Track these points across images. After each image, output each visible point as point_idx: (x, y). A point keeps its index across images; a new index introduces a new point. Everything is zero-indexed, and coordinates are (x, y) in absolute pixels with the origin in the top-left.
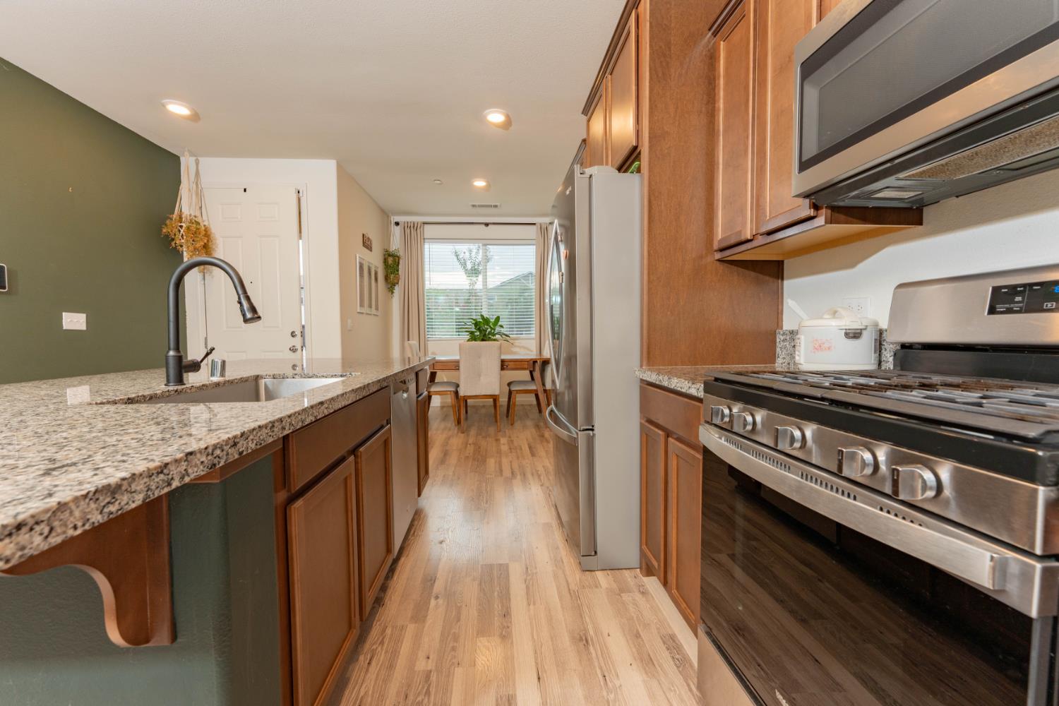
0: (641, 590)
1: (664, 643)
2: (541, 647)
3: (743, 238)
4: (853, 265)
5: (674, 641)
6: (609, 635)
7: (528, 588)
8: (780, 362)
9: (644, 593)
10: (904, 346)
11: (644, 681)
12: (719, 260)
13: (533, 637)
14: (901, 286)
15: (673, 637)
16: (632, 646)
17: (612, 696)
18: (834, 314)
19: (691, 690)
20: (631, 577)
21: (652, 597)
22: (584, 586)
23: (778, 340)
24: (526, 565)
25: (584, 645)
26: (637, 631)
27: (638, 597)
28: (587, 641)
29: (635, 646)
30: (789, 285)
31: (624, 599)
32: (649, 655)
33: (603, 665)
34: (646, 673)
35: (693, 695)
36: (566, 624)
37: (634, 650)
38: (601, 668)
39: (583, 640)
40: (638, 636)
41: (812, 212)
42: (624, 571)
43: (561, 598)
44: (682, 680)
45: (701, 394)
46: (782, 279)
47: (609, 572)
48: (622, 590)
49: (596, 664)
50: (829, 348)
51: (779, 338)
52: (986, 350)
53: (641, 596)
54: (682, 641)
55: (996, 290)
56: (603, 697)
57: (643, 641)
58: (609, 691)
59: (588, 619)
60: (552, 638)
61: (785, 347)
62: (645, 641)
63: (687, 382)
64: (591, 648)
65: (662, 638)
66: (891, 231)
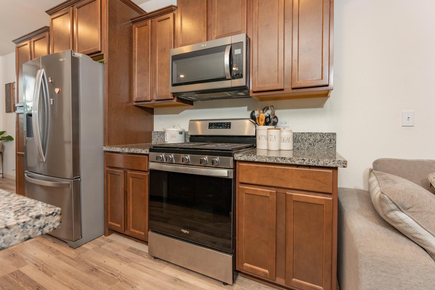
0: (109, 241)
1: (129, 251)
2: (73, 285)
3: (147, 100)
4: (178, 113)
5: (132, 249)
6: (105, 262)
7: (44, 271)
8: (154, 142)
9: (111, 241)
10: (191, 136)
11: (128, 265)
12: (135, 105)
13: (64, 285)
14: (191, 120)
15: (131, 248)
16: (117, 259)
17: (119, 277)
18: (174, 127)
19: (145, 257)
20: (101, 240)
21: (115, 241)
22: (79, 254)
23: (152, 135)
24: (34, 264)
25: (96, 271)
26: (116, 254)
27: (109, 244)
28: (96, 269)
29: (118, 258)
30: (156, 117)
31: (103, 248)
32: (125, 258)
33: (109, 271)
34: (127, 262)
35: (147, 258)
36: (81, 270)
37: (119, 260)
38: (109, 273)
39: (93, 270)
40: (117, 255)
41: (173, 98)
42: (96, 239)
43: (69, 263)
44: (141, 257)
45: (148, 152)
46: (153, 115)
47: (89, 243)
48: (100, 246)
49: (106, 273)
50: (175, 137)
51: (153, 134)
52: (207, 137)
53: (110, 243)
54: (135, 247)
55: (210, 123)
56: (116, 279)
57: (120, 255)
58: (117, 276)
59: (91, 263)
60: (77, 279)
61: (155, 137)
62: (121, 255)
63: (140, 149)
64: (100, 270)
65: (127, 250)
66: (185, 106)
